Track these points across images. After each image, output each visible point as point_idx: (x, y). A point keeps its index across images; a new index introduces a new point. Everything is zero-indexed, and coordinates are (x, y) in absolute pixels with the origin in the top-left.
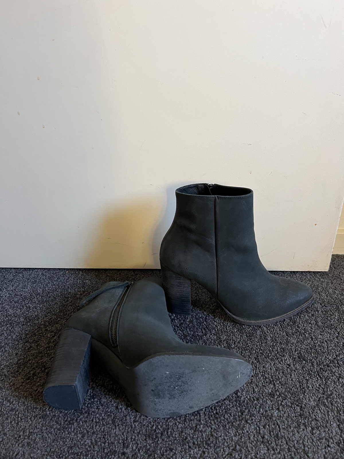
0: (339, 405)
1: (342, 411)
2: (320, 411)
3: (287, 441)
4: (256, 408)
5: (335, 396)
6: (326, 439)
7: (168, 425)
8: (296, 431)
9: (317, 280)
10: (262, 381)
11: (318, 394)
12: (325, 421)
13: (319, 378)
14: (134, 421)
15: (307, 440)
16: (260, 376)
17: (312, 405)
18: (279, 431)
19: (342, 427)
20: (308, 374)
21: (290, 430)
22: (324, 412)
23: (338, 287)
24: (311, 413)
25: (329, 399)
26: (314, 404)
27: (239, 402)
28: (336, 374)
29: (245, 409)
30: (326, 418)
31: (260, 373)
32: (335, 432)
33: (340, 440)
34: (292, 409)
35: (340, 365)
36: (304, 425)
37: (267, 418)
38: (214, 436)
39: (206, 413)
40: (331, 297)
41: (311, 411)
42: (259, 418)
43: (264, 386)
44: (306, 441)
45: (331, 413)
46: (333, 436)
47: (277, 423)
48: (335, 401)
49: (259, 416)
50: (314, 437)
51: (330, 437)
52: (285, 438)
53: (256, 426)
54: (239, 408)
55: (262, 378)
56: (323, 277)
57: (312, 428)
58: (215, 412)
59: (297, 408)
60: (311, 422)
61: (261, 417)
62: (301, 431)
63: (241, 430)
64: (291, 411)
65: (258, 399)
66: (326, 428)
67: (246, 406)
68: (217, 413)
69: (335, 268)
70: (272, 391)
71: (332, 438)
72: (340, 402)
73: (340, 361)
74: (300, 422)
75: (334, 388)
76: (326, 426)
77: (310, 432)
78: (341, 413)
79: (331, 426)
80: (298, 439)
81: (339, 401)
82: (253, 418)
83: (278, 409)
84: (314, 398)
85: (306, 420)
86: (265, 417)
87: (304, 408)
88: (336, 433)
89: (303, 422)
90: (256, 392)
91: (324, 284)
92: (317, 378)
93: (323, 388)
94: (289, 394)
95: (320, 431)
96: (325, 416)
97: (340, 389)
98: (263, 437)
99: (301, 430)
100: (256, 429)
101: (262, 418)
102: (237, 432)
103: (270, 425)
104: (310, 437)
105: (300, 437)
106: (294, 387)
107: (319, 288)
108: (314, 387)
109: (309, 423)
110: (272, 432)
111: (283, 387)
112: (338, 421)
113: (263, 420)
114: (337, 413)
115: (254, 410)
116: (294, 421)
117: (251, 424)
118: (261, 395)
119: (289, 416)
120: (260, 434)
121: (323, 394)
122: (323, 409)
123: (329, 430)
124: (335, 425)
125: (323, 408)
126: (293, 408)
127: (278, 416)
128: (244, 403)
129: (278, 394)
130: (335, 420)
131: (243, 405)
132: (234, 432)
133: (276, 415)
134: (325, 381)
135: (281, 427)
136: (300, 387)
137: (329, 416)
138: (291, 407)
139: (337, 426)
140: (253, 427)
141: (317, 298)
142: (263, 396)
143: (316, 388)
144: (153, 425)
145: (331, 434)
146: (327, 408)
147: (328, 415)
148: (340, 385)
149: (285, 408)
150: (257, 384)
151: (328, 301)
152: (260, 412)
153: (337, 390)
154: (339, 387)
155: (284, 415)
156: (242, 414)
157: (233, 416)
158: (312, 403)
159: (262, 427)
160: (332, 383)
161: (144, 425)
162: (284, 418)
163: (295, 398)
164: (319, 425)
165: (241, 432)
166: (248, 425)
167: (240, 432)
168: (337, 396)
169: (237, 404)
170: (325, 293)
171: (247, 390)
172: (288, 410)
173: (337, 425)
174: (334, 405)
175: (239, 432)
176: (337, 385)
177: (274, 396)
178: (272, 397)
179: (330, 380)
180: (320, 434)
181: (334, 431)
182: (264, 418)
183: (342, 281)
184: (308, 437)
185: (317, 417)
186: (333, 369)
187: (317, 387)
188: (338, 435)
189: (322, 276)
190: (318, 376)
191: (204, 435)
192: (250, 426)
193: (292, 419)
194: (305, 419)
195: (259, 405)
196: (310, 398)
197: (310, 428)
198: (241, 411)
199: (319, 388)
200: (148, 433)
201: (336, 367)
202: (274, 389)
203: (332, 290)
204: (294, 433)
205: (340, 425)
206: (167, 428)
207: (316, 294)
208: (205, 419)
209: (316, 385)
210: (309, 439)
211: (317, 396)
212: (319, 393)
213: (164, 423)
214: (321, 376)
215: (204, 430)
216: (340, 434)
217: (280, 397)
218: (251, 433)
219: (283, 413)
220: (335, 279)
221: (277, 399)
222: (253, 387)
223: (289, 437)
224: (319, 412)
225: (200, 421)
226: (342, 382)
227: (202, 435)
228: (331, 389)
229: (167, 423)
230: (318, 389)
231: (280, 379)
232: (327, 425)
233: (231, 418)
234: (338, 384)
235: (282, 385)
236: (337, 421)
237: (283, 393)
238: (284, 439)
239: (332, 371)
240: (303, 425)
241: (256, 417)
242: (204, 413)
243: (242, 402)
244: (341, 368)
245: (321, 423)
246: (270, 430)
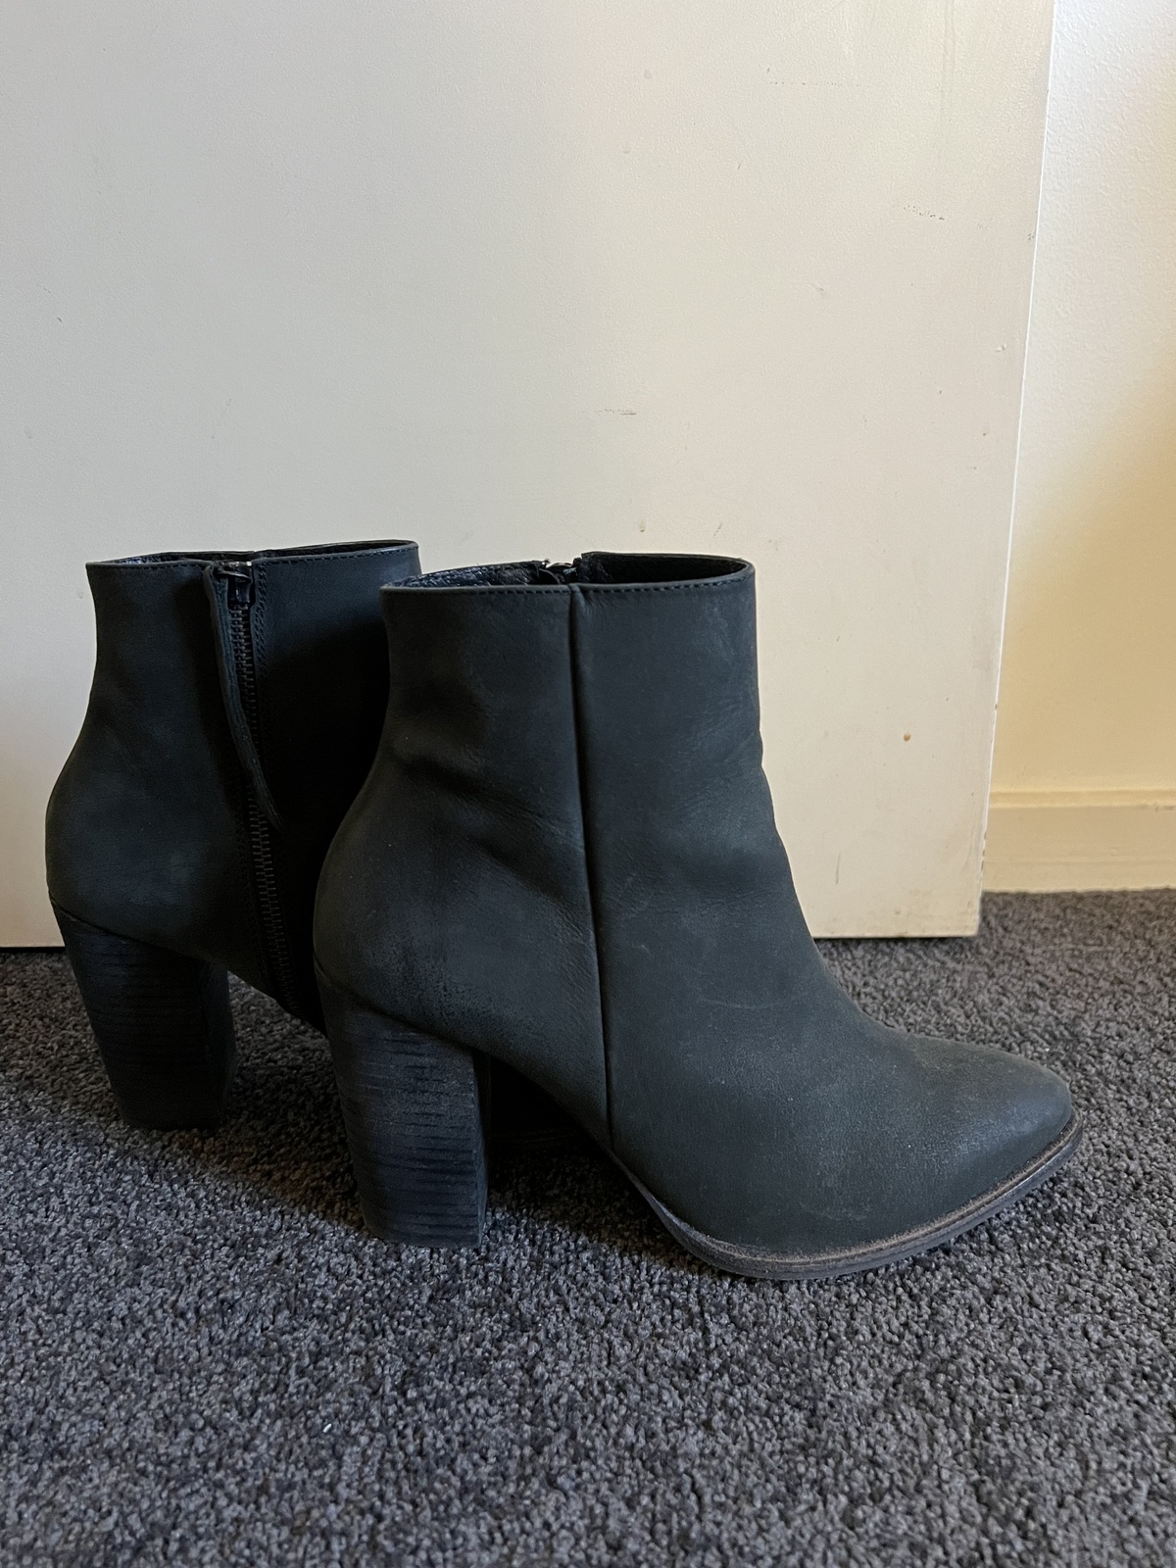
0: (985, 1400)
1: (995, 1424)
2: (898, 1429)
3: (727, 1557)
4: (605, 1426)
5: (970, 1365)
6: (912, 1546)
7: (178, 1507)
8: (776, 1514)
9: (933, 967)
10: (656, 1318)
11: (894, 1358)
12: (916, 1465)
13: (905, 1297)
14: (24, 1498)
15: (825, 1554)
16: (647, 1297)
17: (864, 1403)
18: (699, 1518)
19: (990, 1493)
20: (858, 1285)
21: (747, 1510)
22: (917, 1431)
23: (1014, 985)
24: (854, 1434)
25: (942, 1377)
26: (870, 1400)
27: (536, 1402)
28: (979, 1278)
29: (557, 1430)
30: (920, 1456)
31: (652, 1285)
32: (957, 1515)
33: (978, 1547)
34: (769, 1424)
35: (1001, 1245)
36: (816, 1488)
37: (649, 1464)
38: (383, 1549)
39: (369, 1452)
40: (984, 1019)
41: (858, 1429)
42: (614, 1465)
43: (659, 1336)
44: (818, 1556)
45: (947, 1435)
46: (948, 1531)
47: (693, 1484)
48: (966, 1385)
49: (614, 1458)
50: (859, 1538)
51: (935, 1535)
52: (720, 1549)
53: (592, 1501)
54: (526, 1427)
55: (654, 1306)
56: (958, 956)
57: (851, 1501)
58: (411, 1448)
59: (792, 1419)
60: (850, 1471)
61: (620, 1459)
62: (801, 1514)
63: (518, 1519)
64: (767, 1429)
65: (620, 1388)
66: (917, 1496)
67: (561, 1416)
68: (420, 1453)
69: (1005, 929)
70: (690, 1354)
71: (941, 1541)
72: (989, 1388)
73: (1002, 1233)
74: (800, 1476)
75: (970, 1332)
76: (919, 1489)
77: (842, 1519)
78: (989, 1430)
79: (939, 1487)
80: (781, 1547)
81: (983, 1381)
82: (585, 1464)
83: (707, 1425)
84: (876, 1375)
85: (827, 1464)
86: (641, 1459)
87: (825, 1417)
88: (964, 1519)
89: (813, 1473)
90: (618, 1359)
91: (959, 979)
92: (899, 1299)
93: (918, 1337)
94: (767, 1364)
95: (886, 1510)
96: (917, 1444)
97: (993, 1337)
98: (615, 1547)
99: (802, 1508)
100: (592, 1509)
101: (627, 1463)
102: (500, 1528)
103: (661, 1491)
104: (841, 1540)
105: (792, 1542)
106: (790, 1334)
107: (940, 991)
108: (879, 1334)
109: (841, 1477)
110: (664, 1522)
111: (743, 1338)
112: (976, 1467)
113: (628, 1471)
114: (973, 1434)
115: (594, 1432)
116: (772, 1472)
117: (571, 1493)
118: (640, 1373)
119: (752, 1450)
120: (604, 1534)
121: (918, 1358)
122: (909, 1417)
123: (929, 1506)
124: (959, 1482)
125: (912, 1413)
126: (777, 1419)
127: (702, 1455)
128: (555, 1407)
129: (717, 1366)
130: (960, 1465)
131: (549, 1414)
132: (483, 1529)
133: (696, 1450)
134: (930, 1307)
135: (707, 1499)
136: (819, 1335)
137: (936, 1447)
138: (767, 1414)
139: (970, 1489)
140: (576, 1505)
141: (929, 1022)
142: (646, 1374)
143: (889, 1336)
144: (109, 1513)
145: (941, 1523)
146: (929, 1416)
147: (932, 1441)
148: (995, 1320)
149: (737, 1419)
150: (631, 1330)
151: (972, 1030)
152: (622, 1441)
153: (978, 1341)
154: (990, 1327)
155: (731, 1446)
156: (538, 1452)
157: (493, 1460)
158: (865, 1396)
159: (622, 1505)
160: (961, 1317)
161: (65, 1514)
162: (729, 1459)
163: (788, 1376)
164: (887, 1484)
165: (518, 1531)
166: (553, 1496)
167: (513, 1530)
168: (977, 1366)
169: (525, 1412)
170: (962, 1007)
171: (582, 1354)
172: (752, 1427)
173: (968, 1483)
174: (963, 1399)
175: (507, 1527)
176: (981, 1323)
177: (697, 1371)
178: (688, 1377)
179: (953, 1302)
180: (888, 1524)
181: (952, 1509)
182: (638, 1463)
183: (1031, 968)
184: (828, 1540)
185: (880, 1450)
186: (970, 1260)
187: (894, 1329)
188: (972, 1524)
189: (955, 953)
190: (900, 1290)
191: (335, 1546)
192: (563, 1499)
193: (763, 1465)
194: (822, 1461)
195: (623, 1411)
196: (859, 1377)
197: (843, 1499)
198: (534, 1437)
199: (901, 1336)
200: (73, 1545)
201: (980, 1255)
202: (701, 1345)
203: (987, 995)
204: (763, 1522)
205: (983, 1482)
206: (169, 1522)
207: (923, 1010)
208: (361, 1479)
209: (888, 1323)
210: (829, 1546)
211: (891, 1366)
212: (896, 1355)
213: (159, 1503)
214: (915, 1291)
215: (338, 1526)
216: (979, 1519)
217: (721, 1376)
218: (564, 1533)
219: (722, 1437)
220: (1003, 962)
221: (707, 1385)
222: (610, 1343)
223: (742, 1541)
224: (892, 1428)
225: (332, 1487)
226: (1005, 1309)
227: (328, 1547)
228: (953, 1338)
229: (174, 1502)
230: (896, 1339)
231: (733, 1309)
232: (924, 1482)
233: (485, 1469)
234: (984, 1317)
235: (740, 1329)
236: (970, 1465)
237: (738, 1362)
238: (715, 1551)
239: (963, 1270)
240: (812, 1488)
241: (600, 1462)
242: (364, 1452)
243: (546, 1401)
244: (1003, 1258)
245: (897, 1477)
246: (654, 1516)
